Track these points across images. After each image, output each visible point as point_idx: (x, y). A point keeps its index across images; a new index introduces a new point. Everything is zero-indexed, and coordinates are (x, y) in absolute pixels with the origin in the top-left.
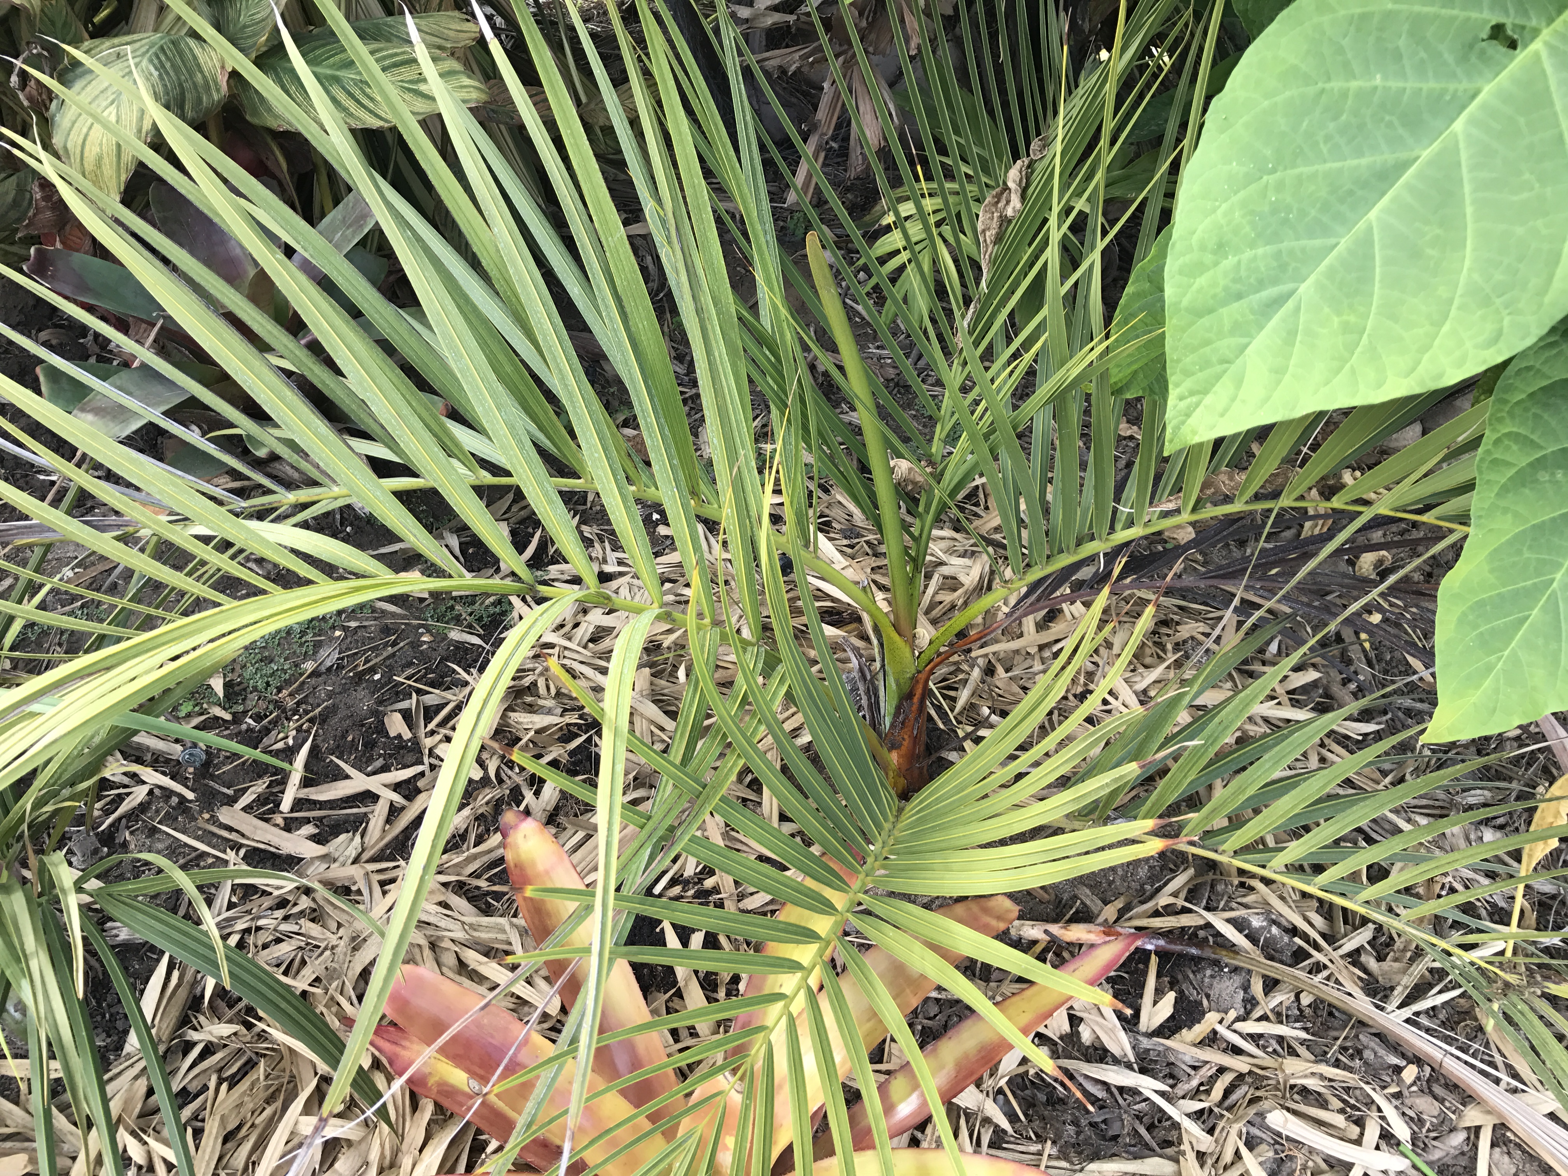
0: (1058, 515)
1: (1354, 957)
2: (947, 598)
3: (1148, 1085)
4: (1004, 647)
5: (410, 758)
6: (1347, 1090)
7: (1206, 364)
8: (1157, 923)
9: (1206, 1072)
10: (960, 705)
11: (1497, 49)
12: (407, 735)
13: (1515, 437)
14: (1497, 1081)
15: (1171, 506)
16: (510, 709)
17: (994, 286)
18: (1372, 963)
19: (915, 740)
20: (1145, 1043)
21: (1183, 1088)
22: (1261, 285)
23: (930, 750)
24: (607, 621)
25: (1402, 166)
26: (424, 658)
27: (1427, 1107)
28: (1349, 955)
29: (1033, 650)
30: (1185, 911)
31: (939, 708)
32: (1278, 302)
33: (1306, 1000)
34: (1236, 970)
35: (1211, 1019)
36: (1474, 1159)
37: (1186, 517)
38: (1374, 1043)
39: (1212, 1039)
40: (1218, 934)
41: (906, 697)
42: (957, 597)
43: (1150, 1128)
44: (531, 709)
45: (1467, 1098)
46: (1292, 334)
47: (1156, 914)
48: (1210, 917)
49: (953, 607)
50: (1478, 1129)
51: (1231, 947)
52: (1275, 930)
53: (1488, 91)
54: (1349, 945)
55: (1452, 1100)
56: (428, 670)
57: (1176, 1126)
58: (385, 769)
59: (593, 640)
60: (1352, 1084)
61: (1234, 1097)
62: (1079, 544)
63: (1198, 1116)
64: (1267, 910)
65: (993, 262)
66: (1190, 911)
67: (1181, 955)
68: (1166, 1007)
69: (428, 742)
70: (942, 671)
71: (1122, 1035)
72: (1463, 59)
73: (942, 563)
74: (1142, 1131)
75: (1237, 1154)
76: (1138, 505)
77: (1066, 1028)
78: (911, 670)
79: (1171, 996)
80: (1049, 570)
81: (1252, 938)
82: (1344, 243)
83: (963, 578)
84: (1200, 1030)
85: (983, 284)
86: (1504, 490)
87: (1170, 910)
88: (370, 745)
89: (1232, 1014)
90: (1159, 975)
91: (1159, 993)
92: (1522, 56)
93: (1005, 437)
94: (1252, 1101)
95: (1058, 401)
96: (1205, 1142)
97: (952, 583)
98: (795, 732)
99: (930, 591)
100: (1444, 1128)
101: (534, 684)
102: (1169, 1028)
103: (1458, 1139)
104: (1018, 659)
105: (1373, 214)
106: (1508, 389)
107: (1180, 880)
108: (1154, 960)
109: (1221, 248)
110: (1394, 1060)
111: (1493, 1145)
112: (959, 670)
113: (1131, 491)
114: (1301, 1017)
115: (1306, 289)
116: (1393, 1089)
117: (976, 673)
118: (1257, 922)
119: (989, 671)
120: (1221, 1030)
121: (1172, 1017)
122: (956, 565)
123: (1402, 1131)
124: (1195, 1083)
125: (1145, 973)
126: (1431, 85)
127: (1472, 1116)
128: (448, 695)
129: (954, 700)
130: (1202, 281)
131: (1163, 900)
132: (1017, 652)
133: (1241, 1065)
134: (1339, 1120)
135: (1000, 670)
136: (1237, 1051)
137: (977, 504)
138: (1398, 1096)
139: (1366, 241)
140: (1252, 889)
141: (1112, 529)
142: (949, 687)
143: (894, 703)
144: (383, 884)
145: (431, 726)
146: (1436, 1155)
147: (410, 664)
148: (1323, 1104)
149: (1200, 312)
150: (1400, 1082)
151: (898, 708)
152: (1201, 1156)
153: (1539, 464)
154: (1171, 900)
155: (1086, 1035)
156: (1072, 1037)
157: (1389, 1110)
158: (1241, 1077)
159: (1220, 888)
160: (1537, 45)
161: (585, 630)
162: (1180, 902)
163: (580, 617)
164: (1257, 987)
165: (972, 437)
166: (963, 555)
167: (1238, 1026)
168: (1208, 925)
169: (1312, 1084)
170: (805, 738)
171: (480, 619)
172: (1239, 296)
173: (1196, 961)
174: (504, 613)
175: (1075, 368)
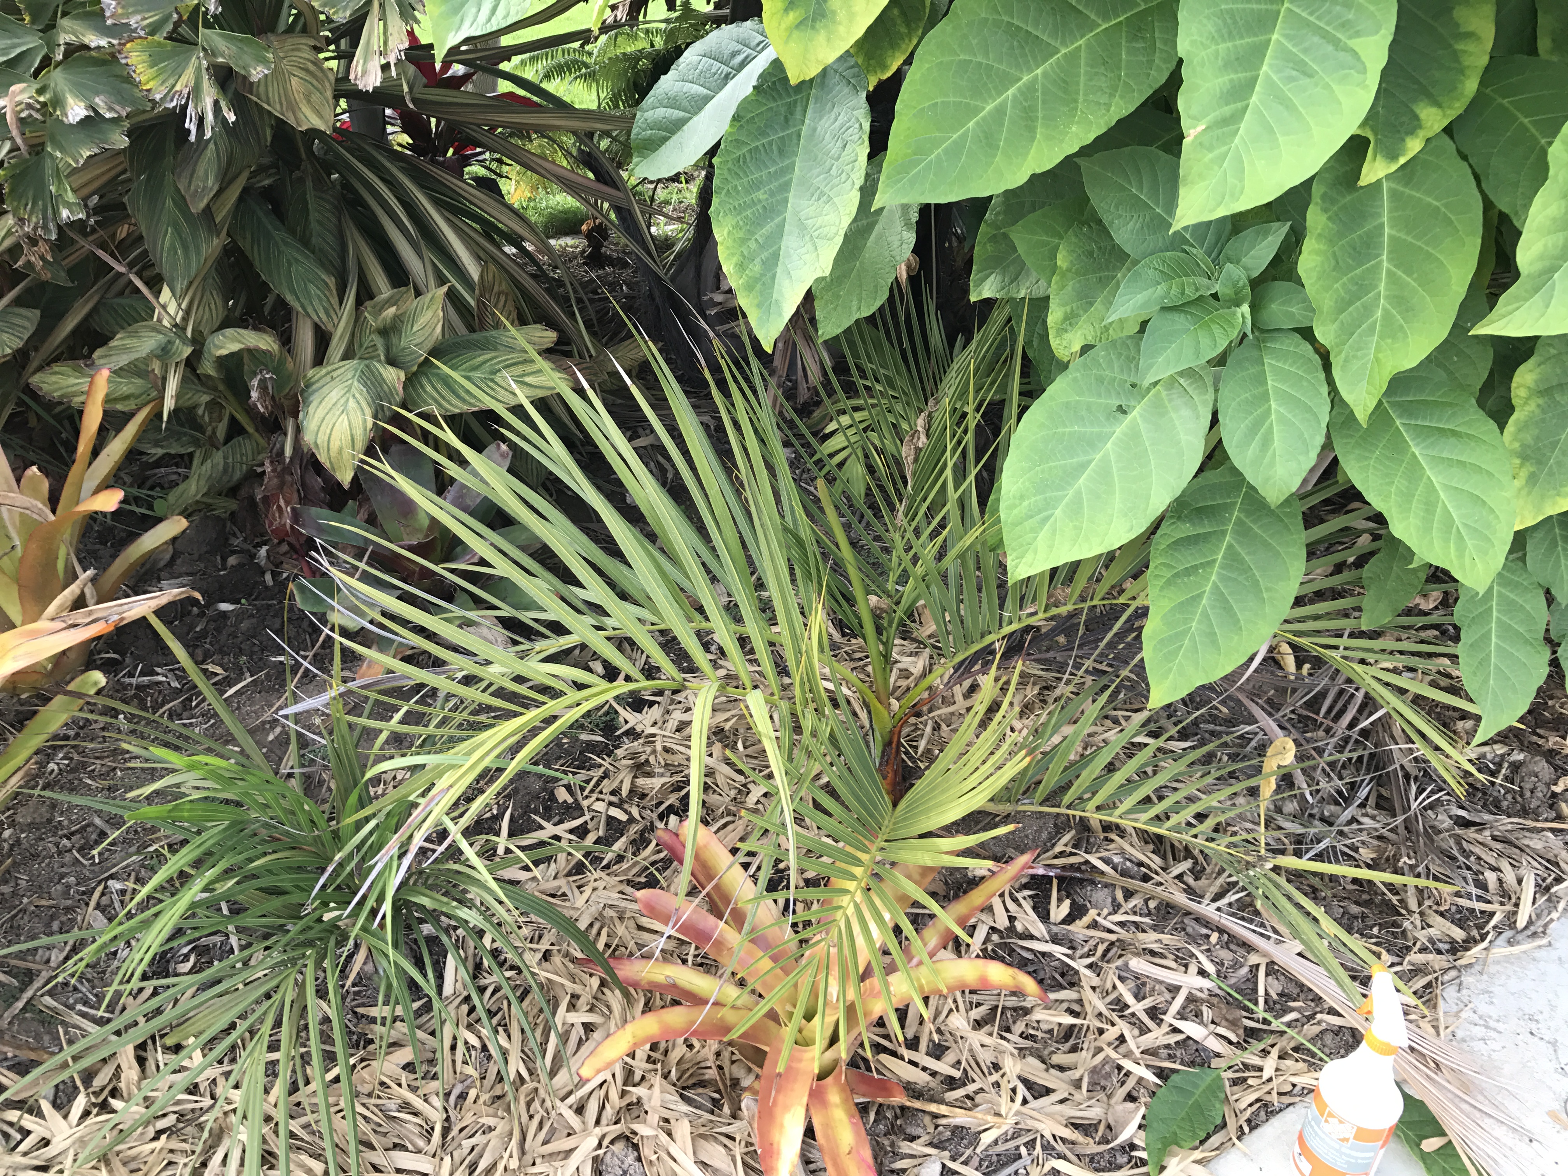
0: (969, 622)
1: (1180, 877)
2: (904, 683)
3: (1058, 951)
4: (945, 711)
5: (576, 814)
6: (1178, 950)
7: (1022, 545)
8: (1056, 862)
9: (1092, 942)
10: (920, 750)
11: (1119, 415)
12: (570, 800)
13: (1163, 564)
14: (1269, 938)
15: (1032, 610)
16: (635, 777)
17: (917, 489)
18: (1190, 880)
19: (896, 772)
20: (1055, 929)
21: (1079, 953)
22: (1040, 511)
23: (904, 779)
24: (685, 717)
25: (1090, 462)
26: (568, 753)
27: (1225, 955)
28: (1177, 877)
29: (963, 711)
30: (1072, 854)
31: (907, 753)
32: (1048, 518)
33: (1152, 904)
34: (1106, 886)
35: (1092, 913)
36: (1256, 983)
37: (1041, 615)
38: (1193, 924)
39: (1094, 925)
40: (1094, 867)
41: (888, 744)
42: (911, 681)
43: (1063, 975)
44: (650, 775)
45: (1249, 948)
46: (1055, 531)
47: (1055, 857)
48: (1088, 857)
49: (908, 689)
50: (1258, 966)
51: (1102, 873)
52: (1128, 864)
53: (1118, 431)
54: (1177, 870)
55: (1241, 951)
56: (574, 759)
57: (1077, 972)
58: (561, 822)
59: (678, 730)
60: (1180, 945)
61: (1110, 955)
62: (982, 637)
63: (1090, 966)
64: (1122, 853)
65: (914, 474)
66: (1075, 854)
67: (1072, 878)
68: (1066, 907)
69: (585, 803)
70: (906, 730)
71: (1040, 925)
72: (1108, 419)
73: (897, 662)
74: (1058, 977)
75: (1114, 987)
76: (1014, 611)
77: (1007, 923)
78: (889, 726)
79: (1067, 902)
80: (967, 654)
81: (1115, 868)
82: (1071, 493)
83: (912, 670)
84: (1086, 920)
85: (909, 487)
86: (1162, 589)
87: (1062, 854)
88: (548, 809)
89: (1105, 912)
90: (1059, 891)
91: (1060, 900)
92: (1130, 417)
93: (934, 577)
94: (1120, 956)
95: (962, 556)
96: (1096, 981)
97: (905, 674)
98: (818, 777)
99: (892, 680)
100: (1236, 965)
101: (647, 761)
102: (1069, 919)
103: (1245, 970)
104: (954, 718)
105: (1081, 481)
106: (1158, 543)
107: (1067, 838)
108: (1055, 882)
109: (1022, 498)
110: (1205, 931)
111: (1267, 975)
112: (917, 729)
113: (1009, 603)
114: (1149, 914)
115: (1058, 512)
116: (1205, 947)
117: (928, 729)
118: (1117, 859)
119: (937, 727)
120: (1099, 920)
121: (1069, 915)
122: (906, 662)
123: (1210, 968)
124: (1086, 949)
125: (1050, 890)
126: (1096, 430)
127: (1253, 959)
128: (591, 773)
129: (916, 747)
130: (1015, 512)
131: (1058, 849)
132: (953, 714)
133: (1113, 937)
134: (1173, 965)
135: (944, 726)
136: (1110, 931)
137: (914, 621)
138: (1208, 950)
139: (1079, 493)
140: (1112, 841)
141: (1001, 626)
142: (913, 741)
143: (881, 749)
144: (579, 887)
145: (586, 793)
146: (1232, 981)
147: (560, 757)
148: (1164, 957)
149: (1016, 524)
150: (1209, 943)
151: (883, 752)
152: (1094, 989)
153: (1176, 575)
154: (1063, 848)
155: (1019, 927)
156: (1011, 929)
157: (1202, 958)
158: (1112, 944)
159: (1092, 840)
160: (1135, 413)
161: (672, 724)
162: (1069, 849)
163: (667, 717)
164: (1119, 895)
165: (915, 579)
166: (911, 655)
167: (1110, 918)
168: (1087, 862)
169: (1155, 947)
170: (825, 780)
171: (597, 726)
172: (1031, 517)
173: (1081, 881)
174: (612, 720)
175: (968, 540)
